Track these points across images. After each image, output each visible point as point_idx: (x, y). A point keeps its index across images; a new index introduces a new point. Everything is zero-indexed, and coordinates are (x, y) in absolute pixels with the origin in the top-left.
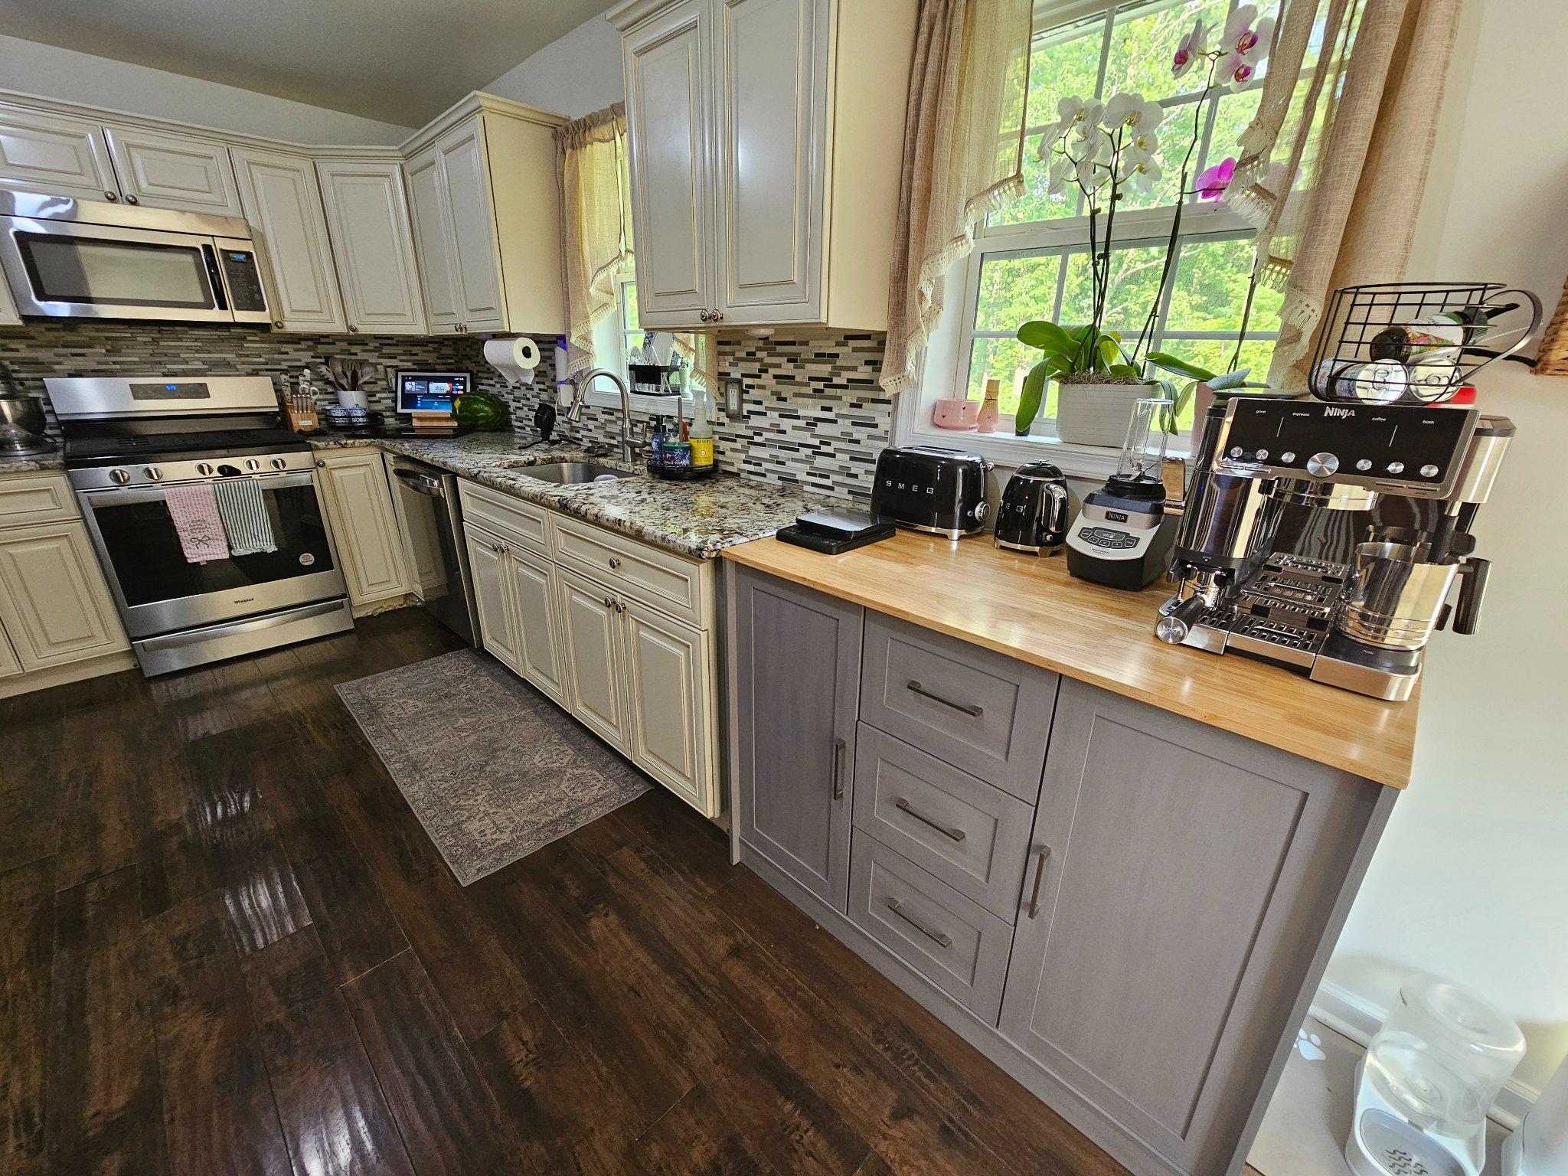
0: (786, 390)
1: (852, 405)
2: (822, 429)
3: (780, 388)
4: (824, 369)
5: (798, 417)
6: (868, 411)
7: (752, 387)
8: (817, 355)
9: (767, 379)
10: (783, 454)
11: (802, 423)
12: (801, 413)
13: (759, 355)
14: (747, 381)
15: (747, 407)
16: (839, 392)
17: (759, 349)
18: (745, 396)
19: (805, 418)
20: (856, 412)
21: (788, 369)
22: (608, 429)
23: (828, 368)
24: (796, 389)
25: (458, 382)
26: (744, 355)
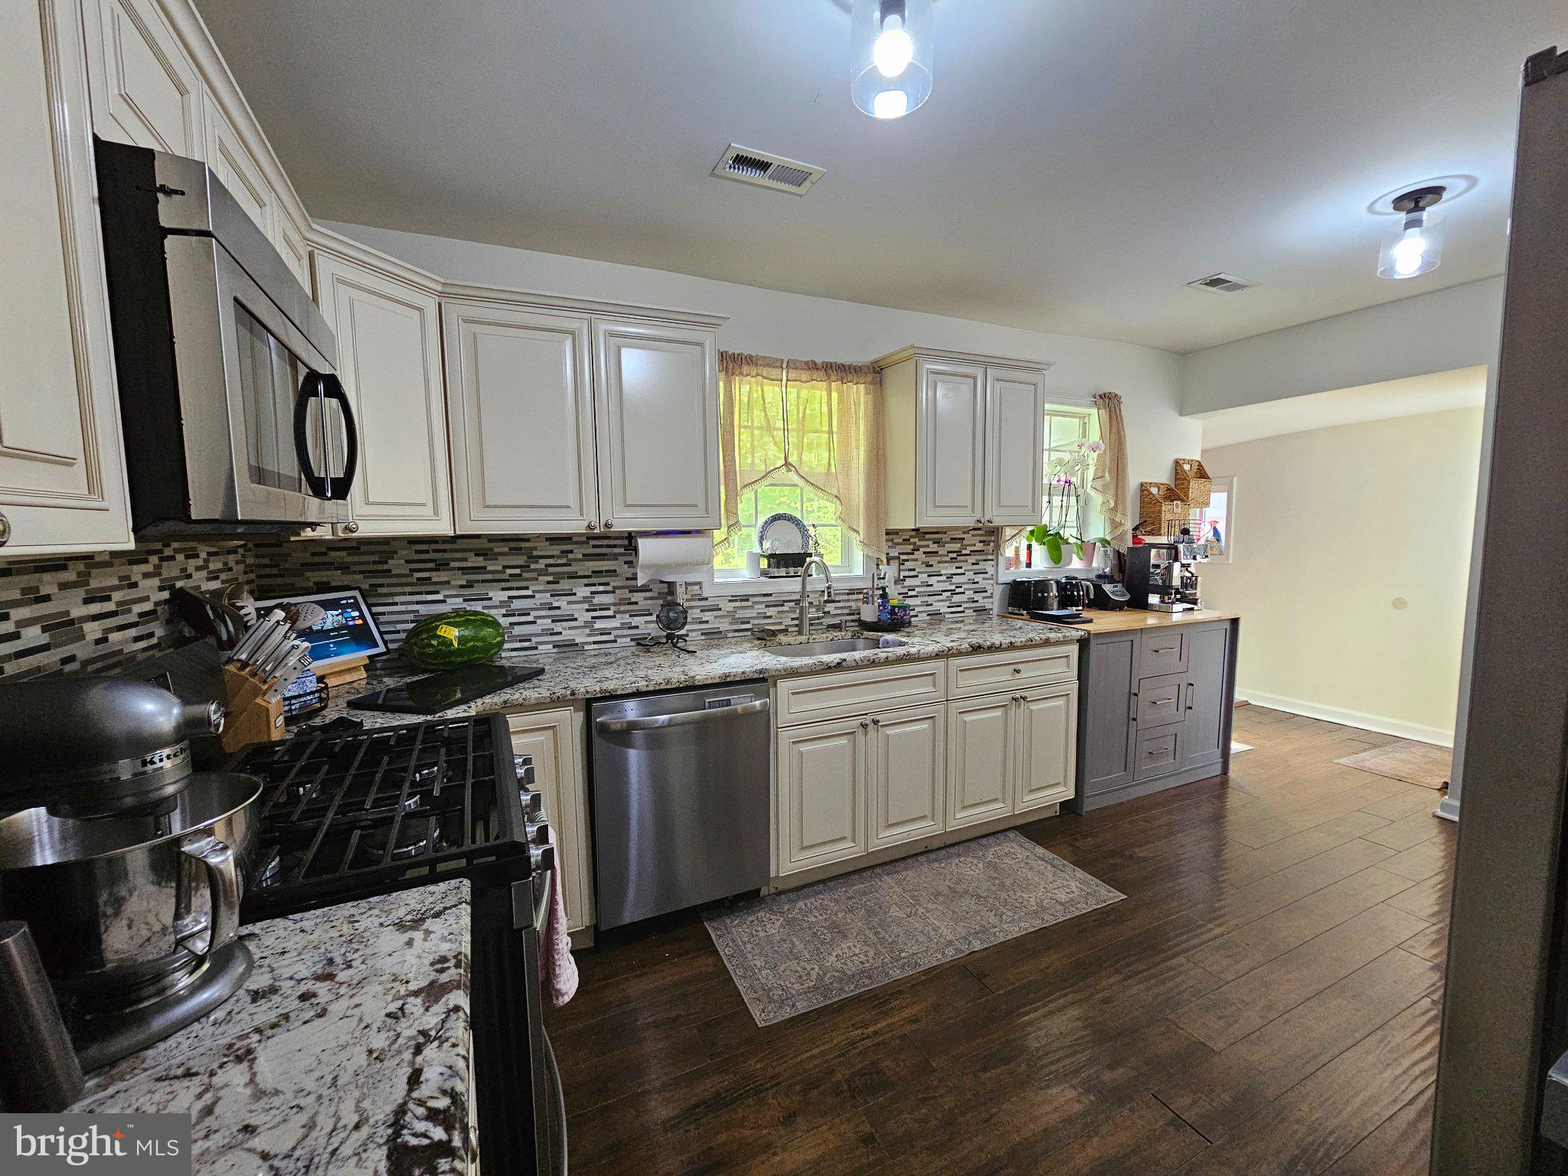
0: (932, 560)
1: (973, 564)
2: (956, 579)
3: (927, 559)
4: (956, 546)
5: (941, 575)
6: (981, 566)
7: (907, 560)
8: (951, 539)
9: (919, 555)
10: (931, 599)
11: (944, 578)
12: (942, 572)
13: (912, 540)
14: (903, 557)
15: (903, 574)
16: (967, 557)
17: (911, 537)
18: (902, 567)
19: (945, 574)
20: (976, 567)
21: (933, 547)
22: (737, 616)
23: (959, 545)
24: (939, 559)
25: (348, 605)
26: (901, 541)
